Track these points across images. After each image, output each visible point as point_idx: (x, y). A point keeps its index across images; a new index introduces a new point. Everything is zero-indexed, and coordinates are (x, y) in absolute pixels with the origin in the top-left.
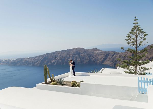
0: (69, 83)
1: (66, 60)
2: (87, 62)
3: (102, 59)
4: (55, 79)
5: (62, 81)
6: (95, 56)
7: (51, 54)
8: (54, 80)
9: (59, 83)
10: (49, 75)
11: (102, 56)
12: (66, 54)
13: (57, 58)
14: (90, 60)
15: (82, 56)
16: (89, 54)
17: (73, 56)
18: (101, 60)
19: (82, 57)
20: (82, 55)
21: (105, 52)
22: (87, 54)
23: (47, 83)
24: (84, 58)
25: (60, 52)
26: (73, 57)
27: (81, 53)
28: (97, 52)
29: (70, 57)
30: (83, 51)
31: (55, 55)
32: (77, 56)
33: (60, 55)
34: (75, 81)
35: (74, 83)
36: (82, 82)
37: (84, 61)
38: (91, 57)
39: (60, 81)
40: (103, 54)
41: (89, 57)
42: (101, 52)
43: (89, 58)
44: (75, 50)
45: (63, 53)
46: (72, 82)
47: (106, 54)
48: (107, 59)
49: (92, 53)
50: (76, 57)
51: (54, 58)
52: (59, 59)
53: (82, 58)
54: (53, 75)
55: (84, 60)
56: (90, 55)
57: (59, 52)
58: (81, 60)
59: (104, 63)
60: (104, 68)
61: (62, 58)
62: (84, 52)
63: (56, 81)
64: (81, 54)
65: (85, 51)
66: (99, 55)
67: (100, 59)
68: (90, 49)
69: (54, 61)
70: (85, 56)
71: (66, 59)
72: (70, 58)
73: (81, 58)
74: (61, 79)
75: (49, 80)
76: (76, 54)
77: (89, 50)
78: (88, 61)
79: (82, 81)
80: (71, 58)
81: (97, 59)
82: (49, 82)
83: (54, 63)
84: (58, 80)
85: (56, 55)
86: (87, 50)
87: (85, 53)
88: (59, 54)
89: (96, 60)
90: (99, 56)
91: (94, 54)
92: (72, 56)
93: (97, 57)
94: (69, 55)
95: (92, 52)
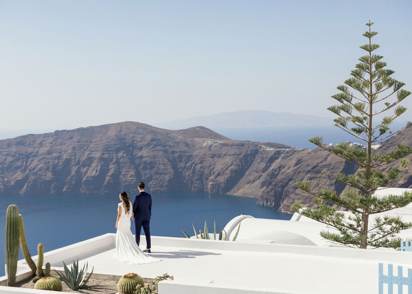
0: (107, 283)
1: (73, 173)
2: (166, 184)
3: (228, 171)
4: (48, 265)
5: (82, 273)
6: (197, 160)
7: (9, 145)
8: (44, 267)
9: (68, 281)
10: (25, 247)
11: (228, 160)
12: (74, 148)
13: (33, 165)
14: (178, 174)
15: (141, 157)
16: (173, 152)
17: (106, 156)
18: (222, 179)
19: (145, 162)
20: (144, 153)
21: (242, 145)
22: (165, 151)
23: (17, 280)
24: (152, 168)
25: (46, 135)
26: (105, 162)
27: (139, 144)
28: (210, 142)
29: (90, 161)
30: (149, 137)
31: (23, 149)
32: (122, 157)
33: (49, 153)
34: (135, 276)
35: (133, 281)
36: (164, 281)
37: (150, 179)
38: (182, 165)
39: (72, 274)
40: (233, 151)
41: (174, 163)
42: (224, 145)
43: (174, 167)
44: (112, 133)
45: (61, 144)
46: (125, 277)
47: (244, 152)
48: (247, 172)
49: (185, 149)
50: (117, 162)
51: (19, 164)
52: (40, 170)
53: (145, 168)
54: (41, 247)
55: (151, 176)
56: (180, 156)
57: (41, 139)
58: (138, 174)
59: (235, 189)
60: (242, 216)
61: (55, 166)
62: (152, 140)
63: (51, 273)
64: (141, 149)
65: (159, 138)
66: (213, 156)
67: (219, 175)
68: (179, 131)
69: (19, 176)
70: (154, 157)
71: (74, 170)
72: (89, 165)
73: (139, 165)
74: (76, 267)
75: (23, 268)
76: (117, 151)
77: (173, 132)
78: (169, 181)
79: (166, 277)
80: (94, 165)
81: (206, 171)
82: (22, 279)
83: (20, 184)
84: (62, 269)
85: (30, 150)
86: (167, 133)
87: (156, 145)
88: (41, 144)
89: (202, 177)
90: (216, 159)
91: (196, 153)
92: (101, 159)
93: (206, 164)
94: (87, 153)
95: (187, 145)
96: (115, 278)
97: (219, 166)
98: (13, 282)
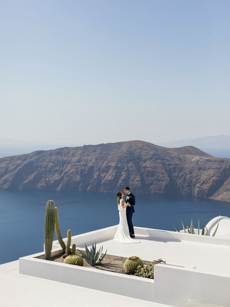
0: (117, 262)
1: (95, 177)
2: (163, 188)
3: (211, 181)
4: (74, 246)
5: (98, 253)
6: (187, 171)
7: (51, 155)
8: (71, 247)
9: (88, 259)
10: (58, 231)
11: (211, 172)
12: (96, 159)
13: (67, 170)
14: (172, 181)
15: (145, 167)
16: (169, 165)
17: (119, 165)
18: (206, 187)
19: (148, 171)
20: (148, 164)
21: (222, 161)
22: (164, 164)
24: (153, 176)
25: (77, 148)
26: (118, 170)
27: (144, 158)
28: (197, 158)
29: (108, 168)
30: (152, 152)
31: (60, 158)
32: (131, 167)
33: (79, 161)
34: (137, 258)
35: (135, 263)
36: (159, 265)
37: (151, 184)
38: (176, 174)
39: (91, 254)
40: (215, 166)
41: (169, 173)
42: (208, 161)
43: (170, 176)
44: (124, 149)
45: (88, 155)
46: (130, 259)
47: (223, 167)
48: (226, 182)
49: (179, 162)
50: (127, 170)
51: (57, 168)
52: (72, 173)
53: (148, 176)
54: (70, 232)
55: (152, 182)
56: (174, 168)
57: (73, 151)
58: (142, 180)
59: (216, 194)
60: (220, 217)
61: (82, 171)
62: (154, 155)
63: (76, 252)
64: (145, 161)
65: (158, 153)
66: (200, 169)
67: (203, 183)
68: (174, 149)
69: (56, 177)
70: (155, 168)
71: (96, 175)
72: (107, 172)
73: (144, 173)
74: (94, 249)
75: (56, 247)
76: (128, 162)
77: (170, 149)
78: (166, 186)
79: (160, 261)
80: (110, 171)
81: (194, 180)
83: (57, 183)
84: (84, 249)
85: (65, 159)
86: (165, 151)
87: (157, 159)
88: (73, 155)
89: (191, 185)
90: (201, 171)
91: (186, 166)
92: (116, 167)
93: (194, 175)
94: (106, 162)
95: (180, 159)
96: (123, 259)
97: (204, 177)
98: (49, 257)
